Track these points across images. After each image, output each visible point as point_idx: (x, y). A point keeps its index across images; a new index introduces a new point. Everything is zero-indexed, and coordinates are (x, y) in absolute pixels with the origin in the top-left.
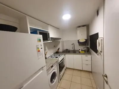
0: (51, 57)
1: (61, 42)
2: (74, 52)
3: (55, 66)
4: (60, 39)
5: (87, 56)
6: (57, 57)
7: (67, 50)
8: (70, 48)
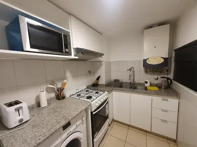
0: (78, 95)
1: (103, 63)
2: (133, 87)
3: (78, 123)
4: (101, 55)
5: (167, 100)
6: (89, 97)
7: (116, 81)
8: (124, 78)
